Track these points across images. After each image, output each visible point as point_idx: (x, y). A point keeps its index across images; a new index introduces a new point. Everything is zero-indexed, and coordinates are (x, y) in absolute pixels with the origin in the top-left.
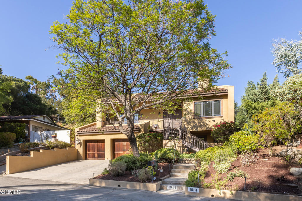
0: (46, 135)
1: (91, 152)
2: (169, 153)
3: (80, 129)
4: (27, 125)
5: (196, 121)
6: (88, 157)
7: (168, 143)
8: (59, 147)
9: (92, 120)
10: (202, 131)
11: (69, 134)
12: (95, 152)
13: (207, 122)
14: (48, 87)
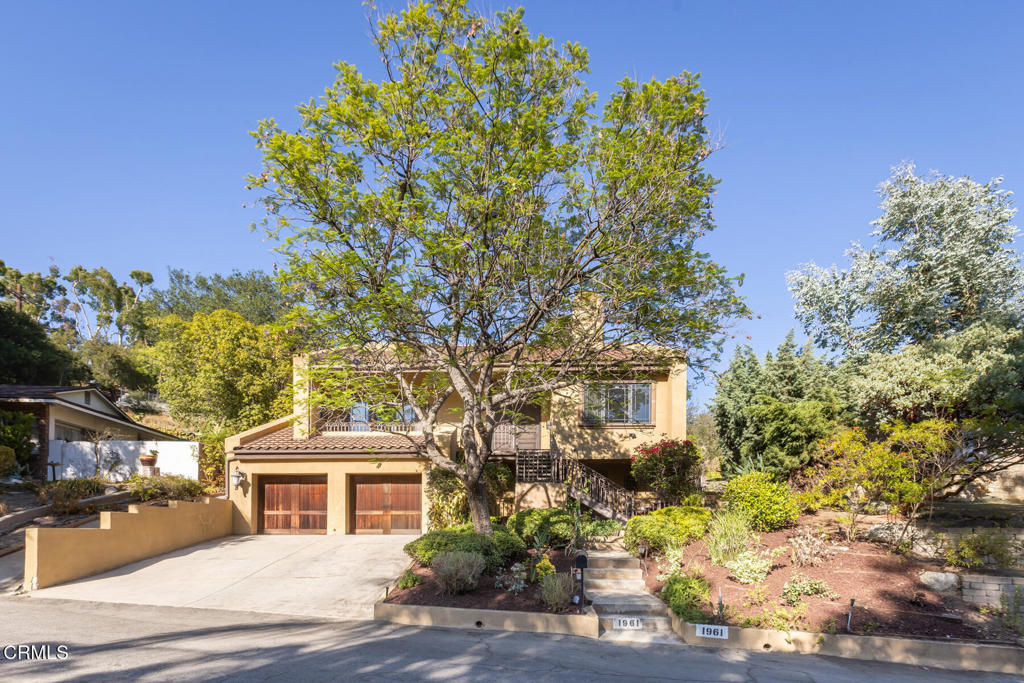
0: (112, 453)
1: (278, 509)
2: (556, 522)
3: (244, 441)
4: (38, 420)
5: (587, 434)
6: (266, 526)
7: (529, 491)
8: (171, 494)
9: (262, 412)
10: (603, 460)
11: (197, 453)
12: (290, 509)
13: (615, 438)
14: (51, 290)
